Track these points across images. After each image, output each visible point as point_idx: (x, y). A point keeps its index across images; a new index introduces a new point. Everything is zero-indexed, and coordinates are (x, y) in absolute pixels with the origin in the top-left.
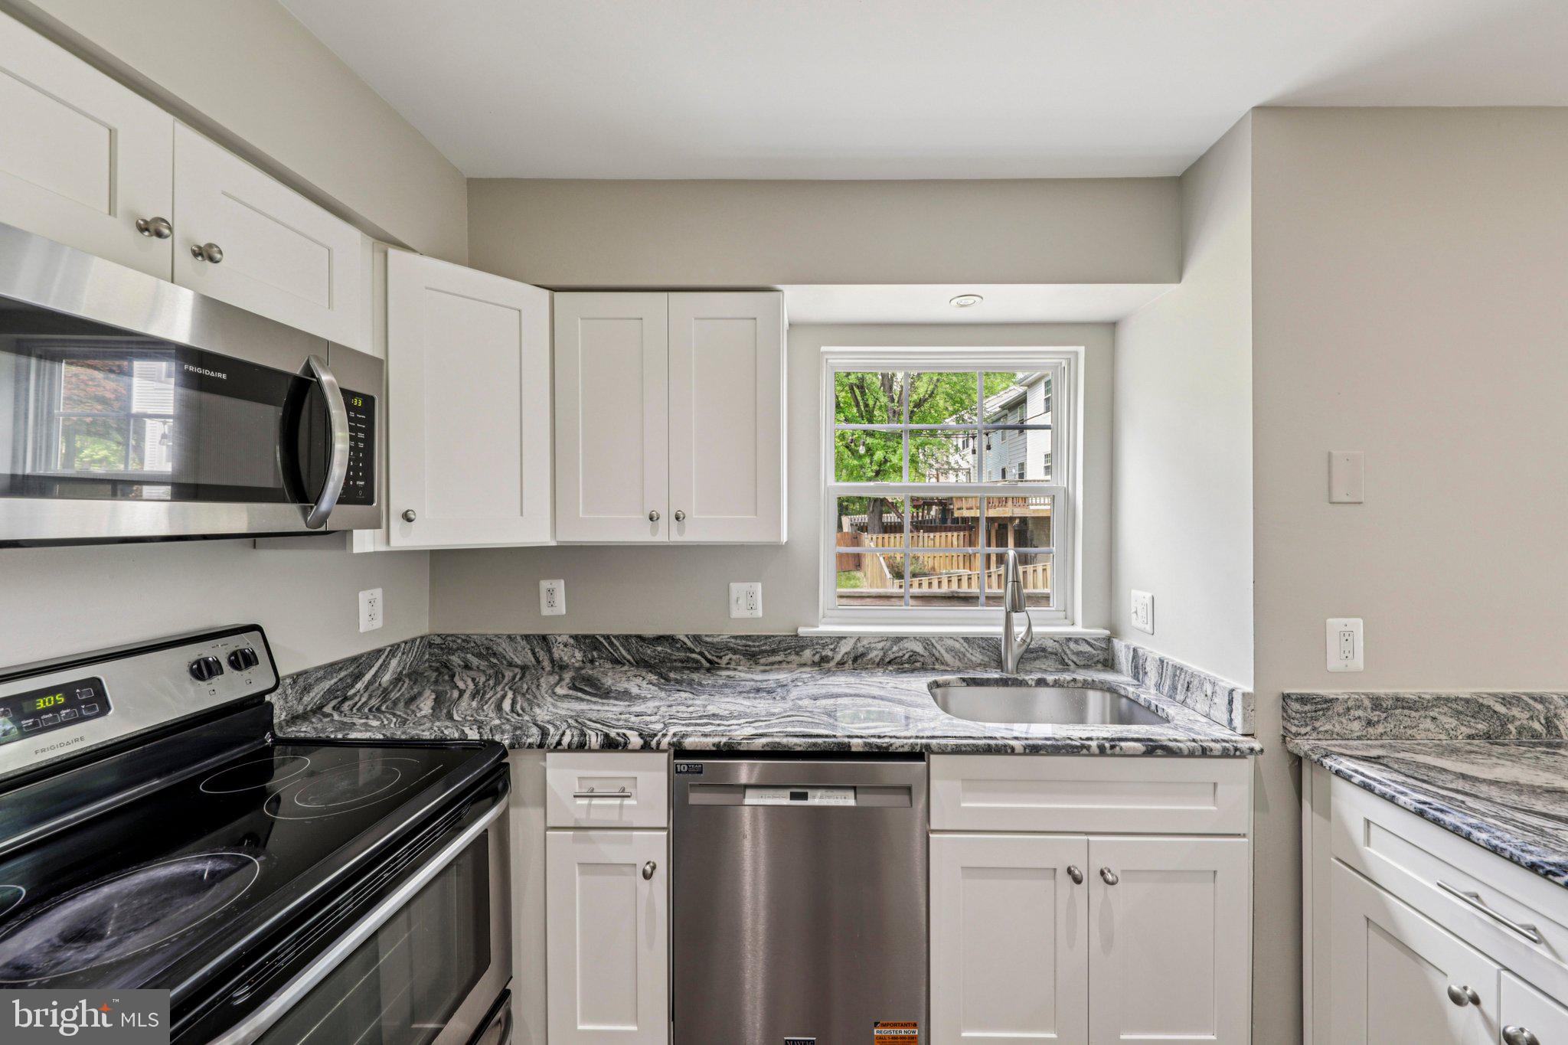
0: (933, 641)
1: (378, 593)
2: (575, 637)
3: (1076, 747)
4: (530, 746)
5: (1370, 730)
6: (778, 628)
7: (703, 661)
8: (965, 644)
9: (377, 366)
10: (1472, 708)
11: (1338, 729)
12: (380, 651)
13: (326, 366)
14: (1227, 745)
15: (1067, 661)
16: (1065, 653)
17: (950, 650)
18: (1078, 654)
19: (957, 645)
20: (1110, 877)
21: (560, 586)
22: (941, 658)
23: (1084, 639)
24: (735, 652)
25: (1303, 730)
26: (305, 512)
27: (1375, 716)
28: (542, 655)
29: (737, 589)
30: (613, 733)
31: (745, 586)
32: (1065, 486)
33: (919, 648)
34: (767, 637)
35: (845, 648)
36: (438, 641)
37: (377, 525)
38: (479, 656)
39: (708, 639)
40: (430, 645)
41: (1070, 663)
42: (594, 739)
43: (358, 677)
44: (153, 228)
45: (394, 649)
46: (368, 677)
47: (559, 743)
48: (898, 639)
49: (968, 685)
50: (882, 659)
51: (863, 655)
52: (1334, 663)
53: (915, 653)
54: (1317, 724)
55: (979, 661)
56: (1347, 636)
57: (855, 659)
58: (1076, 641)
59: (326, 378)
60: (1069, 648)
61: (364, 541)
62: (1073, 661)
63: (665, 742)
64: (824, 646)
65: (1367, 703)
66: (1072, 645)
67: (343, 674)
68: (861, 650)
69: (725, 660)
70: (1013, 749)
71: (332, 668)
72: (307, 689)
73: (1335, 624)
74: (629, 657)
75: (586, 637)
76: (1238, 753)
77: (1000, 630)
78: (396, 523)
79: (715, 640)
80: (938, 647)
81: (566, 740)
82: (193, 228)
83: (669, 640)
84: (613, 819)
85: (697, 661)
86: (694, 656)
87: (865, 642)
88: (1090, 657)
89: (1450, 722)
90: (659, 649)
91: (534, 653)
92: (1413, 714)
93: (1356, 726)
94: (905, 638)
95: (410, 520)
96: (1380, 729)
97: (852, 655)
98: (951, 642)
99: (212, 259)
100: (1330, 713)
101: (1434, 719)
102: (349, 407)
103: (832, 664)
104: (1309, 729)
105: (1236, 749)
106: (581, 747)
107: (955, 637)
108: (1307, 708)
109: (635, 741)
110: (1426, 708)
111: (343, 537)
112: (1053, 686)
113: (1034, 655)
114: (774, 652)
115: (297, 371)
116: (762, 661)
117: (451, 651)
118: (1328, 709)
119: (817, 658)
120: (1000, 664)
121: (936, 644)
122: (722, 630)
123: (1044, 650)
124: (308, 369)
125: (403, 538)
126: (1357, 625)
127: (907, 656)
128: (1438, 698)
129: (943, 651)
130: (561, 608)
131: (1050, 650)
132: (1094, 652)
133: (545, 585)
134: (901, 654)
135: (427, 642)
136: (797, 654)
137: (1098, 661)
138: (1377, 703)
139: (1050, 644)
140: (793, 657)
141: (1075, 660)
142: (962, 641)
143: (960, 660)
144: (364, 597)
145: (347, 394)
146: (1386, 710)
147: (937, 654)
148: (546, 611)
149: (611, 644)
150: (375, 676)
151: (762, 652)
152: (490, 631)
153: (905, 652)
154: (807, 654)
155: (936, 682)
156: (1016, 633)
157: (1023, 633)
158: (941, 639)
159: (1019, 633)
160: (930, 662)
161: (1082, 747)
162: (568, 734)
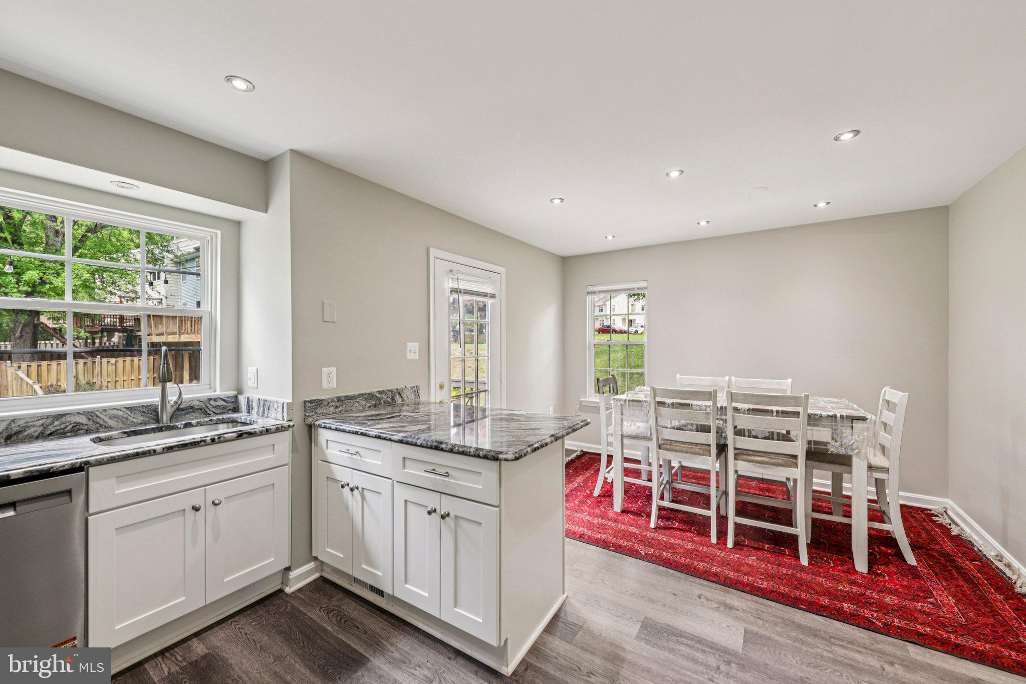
0: (98, 413)
3: (198, 442)
5: (337, 410)
8: (128, 412)
10: (371, 396)
11: (325, 411)
14: (278, 426)
15: (208, 412)
16: (207, 408)
17: (112, 417)
18: (216, 407)
19: (120, 413)
20: (216, 502)
22: (105, 424)
23: (222, 399)
25: (311, 414)
27: (338, 404)
32: (210, 310)
33: (83, 420)
41: (211, 413)
49: (129, 436)
50: (41, 433)
51: (18, 432)
52: (325, 386)
53: (77, 424)
54: (317, 411)
55: (140, 422)
56: (329, 375)
57: (8, 437)
58: (215, 400)
60: (210, 404)
62: (213, 412)
65: (336, 399)
66: (212, 402)
68: (16, 428)
73: (325, 370)
76: (283, 428)
77: (157, 400)
80: (102, 416)
87: (19, 423)
88: (225, 407)
89: (363, 402)
92: (352, 401)
93: (332, 409)
94: (68, 414)
96: (340, 409)
98: (115, 412)
100: (322, 405)
101: (358, 402)
104: (313, 413)
105: (282, 427)
107: (117, 408)
108: (313, 405)
110: (356, 399)
112: (196, 426)
113: (185, 411)
118: (321, 404)
120: (159, 422)
121: (100, 415)
123: (192, 408)
126: (333, 370)
127: (69, 427)
128: (360, 394)
129: (106, 419)
131: (196, 407)
132: (227, 404)
134: (63, 426)
137: (229, 410)
138: (339, 399)
139: (196, 403)
141: (214, 411)
142: (125, 410)
143: (123, 423)
146: (342, 401)
147: (101, 422)
153: (68, 424)
155: (99, 438)
156: (170, 398)
157: (175, 398)
158: (105, 410)
159: (172, 398)
160: (93, 427)
161: (201, 441)
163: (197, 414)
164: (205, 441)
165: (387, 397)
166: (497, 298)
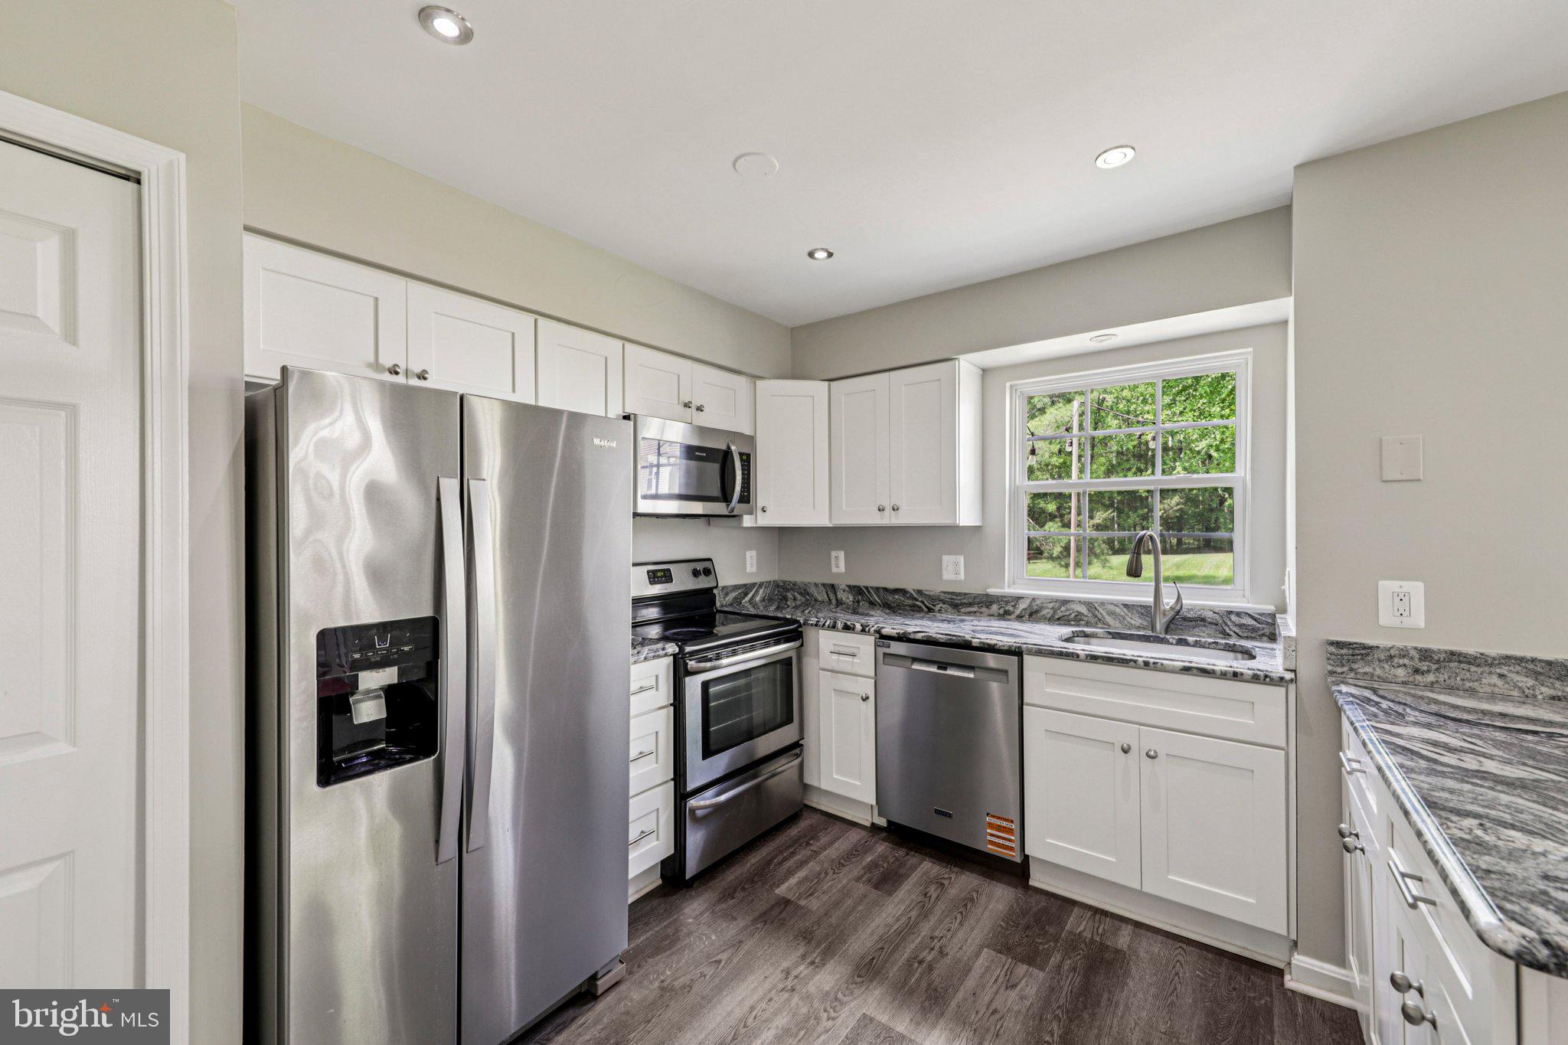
0: (1096, 605)
1: (754, 553)
2: (849, 586)
4: (812, 625)
5: (1419, 678)
6: (974, 589)
7: (924, 607)
8: (1125, 610)
9: (751, 440)
11: (1378, 672)
12: (755, 584)
13: (733, 443)
14: (1259, 673)
15: (1228, 631)
16: (1226, 624)
17: (1111, 613)
18: (1241, 626)
19: (1118, 610)
20: (1152, 753)
21: (841, 554)
22: (1103, 619)
23: (1249, 615)
24: (944, 602)
25: (1339, 670)
26: (728, 506)
27: (1424, 666)
28: (832, 596)
29: (947, 559)
30: (849, 623)
31: (952, 558)
32: (1243, 475)
33: (1083, 610)
34: (965, 594)
35: (1023, 605)
36: (782, 584)
37: (751, 514)
38: (801, 594)
39: (926, 593)
40: (778, 586)
41: (1231, 633)
42: (839, 624)
43: (746, 594)
44: (687, 405)
45: (761, 585)
46: (750, 596)
47: (824, 625)
48: (1065, 602)
49: (1113, 638)
50: (1052, 616)
51: (1037, 612)
52: (1389, 619)
53: (1079, 613)
54: (1355, 666)
55: (1138, 624)
56: (1403, 597)
57: (1031, 615)
58: (1238, 614)
59: (733, 448)
60: (1230, 620)
61: (748, 521)
62: (1235, 632)
63: (872, 630)
64: (1007, 602)
65: (1415, 654)
66: (1233, 618)
67: (740, 591)
68: (1035, 608)
69: (937, 608)
70: (1078, 656)
71: (736, 587)
72: (727, 594)
73: (1387, 586)
74: (878, 601)
75: (855, 587)
76: (1268, 679)
77: (1149, 600)
78: (759, 512)
79: (931, 594)
80: (1101, 610)
81: (827, 624)
82: (696, 402)
83: (903, 592)
84: (848, 669)
85: (920, 607)
86: (918, 603)
87: (1038, 602)
88: (1254, 630)
89: (1525, 681)
90: (897, 597)
91: (827, 595)
92: (1473, 668)
93: (1401, 672)
94: (1072, 601)
95: (764, 511)
96: (1431, 678)
97: (1029, 611)
98: (1112, 608)
99: (702, 411)
100: (1370, 658)
101: (1502, 676)
102: (742, 460)
103: (1013, 616)
104: (1345, 669)
105: (1266, 676)
106: (834, 627)
107: (1115, 603)
108: (1344, 651)
109: (858, 627)
110: (1493, 666)
111: (739, 517)
112: (1193, 646)
113: (1193, 623)
114: (970, 605)
115: (724, 447)
116: (963, 610)
117: (787, 590)
118: (1367, 655)
119: (1001, 611)
120: (1153, 629)
121: (1097, 607)
122: (934, 587)
123: (1203, 620)
124: (729, 447)
125: (764, 521)
126: (1416, 589)
127: (1074, 615)
128: (1509, 658)
129: (1104, 614)
130: (842, 569)
131: (1209, 620)
132: (1258, 625)
133: (834, 554)
134: (1068, 613)
135: (776, 584)
136: (987, 607)
137: (1263, 635)
138: (1425, 654)
139: (1209, 615)
140: (984, 609)
141: (1237, 631)
142: (1122, 607)
143: (1120, 622)
144: (749, 554)
145: (741, 454)
146: (1438, 662)
147: (1099, 616)
148: (834, 570)
149: (869, 591)
150: (753, 596)
151: (963, 604)
152: (806, 580)
153: (1071, 612)
154: (995, 607)
155: (1083, 631)
156: (1165, 601)
157: (1172, 602)
158: (1102, 604)
159: (1168, 601)
160: (1093, 620)
161: (1131, 660)
162: (829, 621)
163: (1211, 630)
164: (1135, 662)
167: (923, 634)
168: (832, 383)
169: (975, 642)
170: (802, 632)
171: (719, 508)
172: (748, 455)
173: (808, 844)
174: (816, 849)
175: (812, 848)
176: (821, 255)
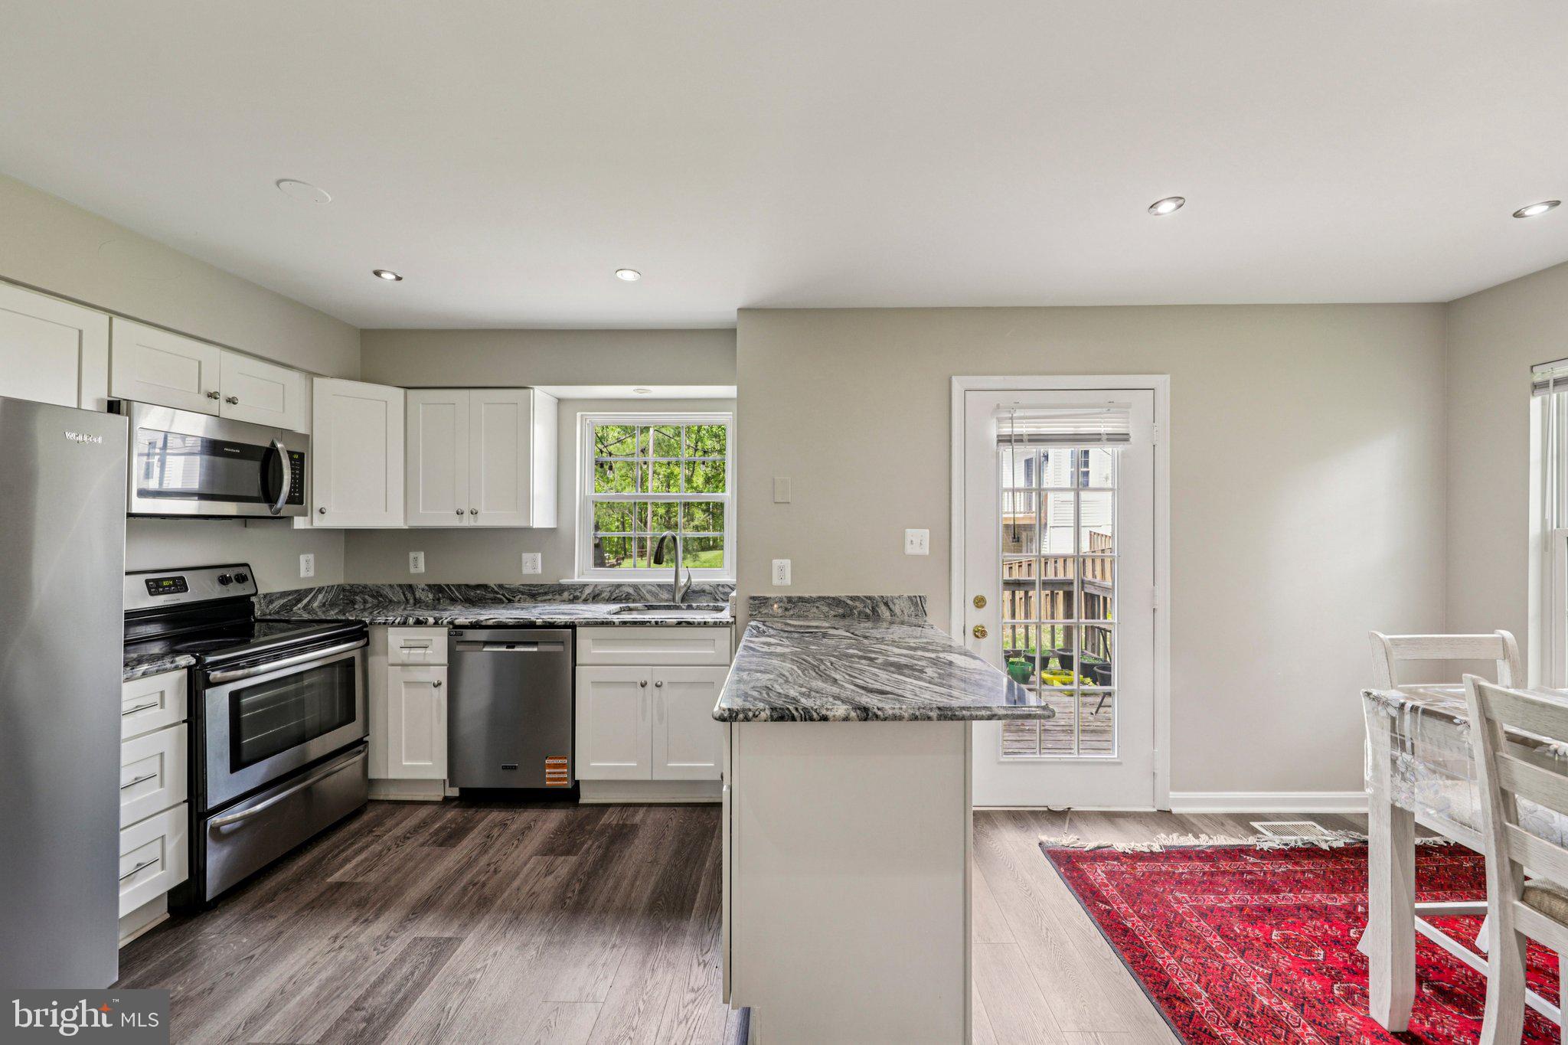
0: (639, 587)
1: (311, 557)
2: (429, 586)
4: (380, 623)
5: (787, 613)
6: (549, 580)
7: (504, 599)
8: (657, 588)
9: (306, 439)
10: (836, 602)
12: (311, 590)
13: (281, 441)
14: (717, 620)
17: (649, 592)
19: (653, 589)
20: (660, 684)
21: (421, 556)
22: (644, 596)
24: (523, 594)
25: (753, 613)
26: (271, 507)
27: (789, 606)
28: (409, 595)
29: (526, 556)
30: (421, 618)
31: (531, 555)
33: (631, 591)
34: (542, 585)
35: (588, 591)
36: (348, 588)
37: (305, 515)
38: (372, 596)
39: (507, 586)
40: (344, 590)
42: (411, 621)
43: (299, 601)
44: (212, 396)
45: (320, 590)
46: (305, 601)
47: (393, 622)
48: (619, 586)
49: (648, 609)
50: (609, 597)
51: (598, 595)
52: (776, 581)
53: (628, 594)
54: (761, 610)
55: (665, 598)
56: (782, 569)
57: (594, 598)
58: (723, 586)
59: (279, 446)
61: (300, 523)
62: (721, 598)
63: (445, 622)
64: (575, 590)
65: (785, 599)
66: (720, 588)
67: (290, 598)
68: (597, 592)
69: (517, 598)
71: (284, 594)
72: (271, 602)
73: (776, 562)
74: (460, 597)
75: (435, 585)
76: (722, 624)
77: (672, 580)
78: (316, 515)
79: (512, 587)
80: (642, 590)
81: (397, 621)
82: (226, 392)
83: (485, 587)
84: (420, 660)
85: (501, 599)
86: (498, 596)
87: (599, 588)
89: (825, 609)
90: (478, 592)
91: (404, 595)
92: (808, 605)
93: (780, 611)
94: (623, 585)
95: (323, 513)
96: (791, 612)
97: (592, 596)
98: (650, 587)
99: (234, 403)
100: (767, 604)
101: (817, 607)
102: (291, 459)
103: (581, 600)
104: (756, 612)
105: (722, 622)
106: (404, 624)
107: (652, 584)
108: (756, 602)
109: (431, 620)
110: (814, 602)
111: (289, 519)
112: (695, 608)
114: (546, 593)
115: (267, 444)
116: (539, 599)
117: (356, 594)
119: (571, 597)
120: (674, 600)
122: (513, 581)
124: (273, 444)
125: (320, 522)
126: (787, 563)
127: (624, 595)
128: (820, 597)
129: (644, 593)
130: (422, 568)
133: (412, 555)
134: (621, 594)
135: (342, 589)
136: (560, 594)
138: (790, 599)
140: (557, 597)
143: (655, 598)
144: (303, 558)
145: (291, 454)
146: (794, 603)
147: (642, 595)
148: (412, 570)
149: (450, 589)
150: (309, 602)
151: (539, 594)
152: (379, 582)
154: (566, 595)
155: (629, 607)
156: (682, 580)
157: (686, 580)
158: (644, 585)
159: (683, 581)
160: (637, 598)
161: (647, 622)
162: (399, 619)
163: (708, 598)
164: (650, 622)
165: (865, 607)
166: (1131, 440)
167: (494, 620)
168: (410, 392)
169: (539, 622)
170: (367, 632)
171: (261, 509)
172: (302, 455)
173: (371, 831)
174: (379, 834)
175: (374, 834)
176: (388, 276)
